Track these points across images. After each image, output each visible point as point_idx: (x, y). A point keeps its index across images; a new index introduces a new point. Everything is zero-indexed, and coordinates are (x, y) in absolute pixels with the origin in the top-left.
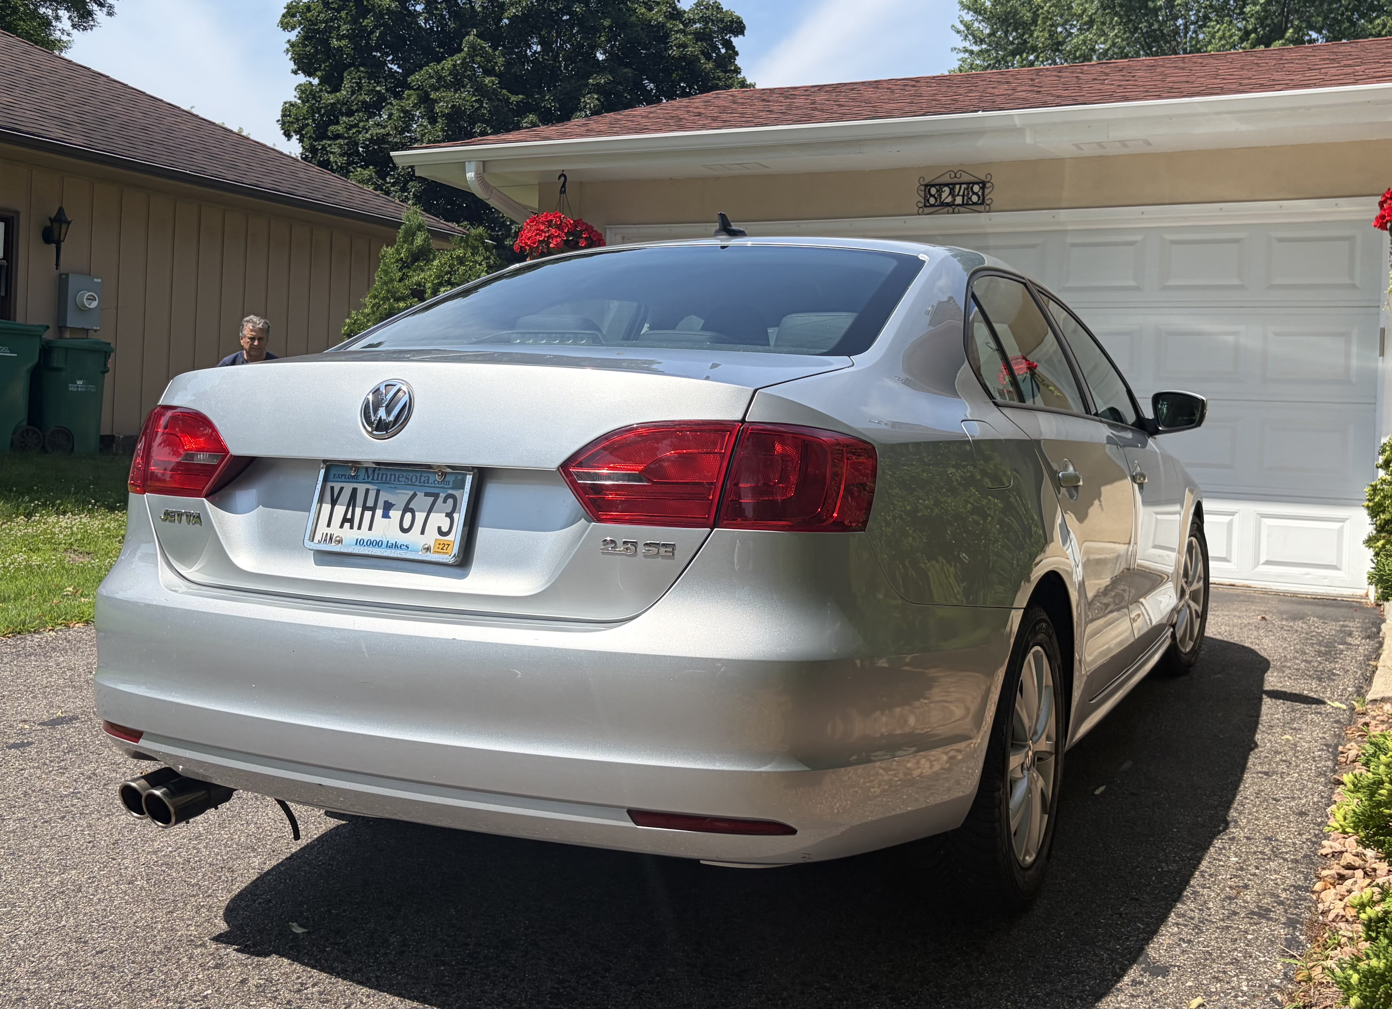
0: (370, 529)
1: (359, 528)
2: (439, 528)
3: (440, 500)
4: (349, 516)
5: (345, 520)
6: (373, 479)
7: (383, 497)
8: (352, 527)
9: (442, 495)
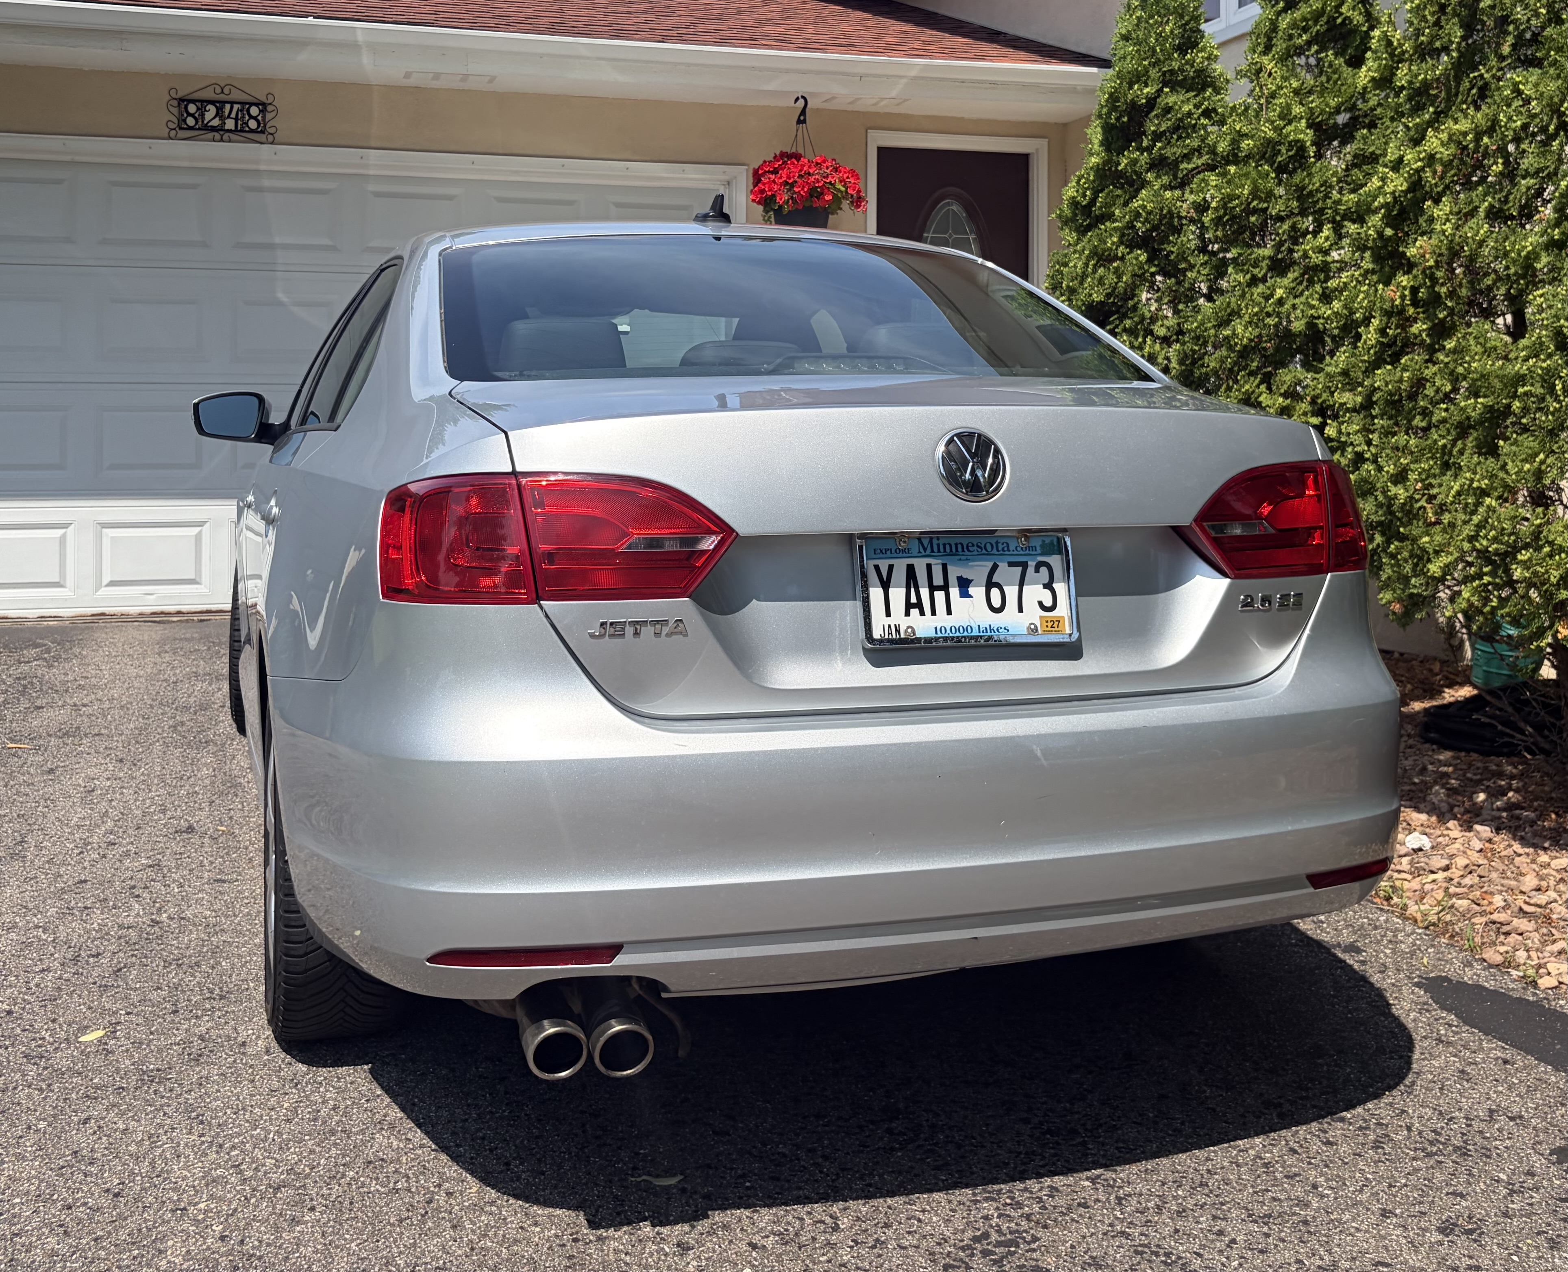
0: (949, 612)
1: (934, 613)
2: (1040, 604)
3: (1031, 570)
4: (913, 600)
5: (909, 606)
6: (932, 551)
7: (954, 573)
8: (922, 613)
9: (1032, 564)
